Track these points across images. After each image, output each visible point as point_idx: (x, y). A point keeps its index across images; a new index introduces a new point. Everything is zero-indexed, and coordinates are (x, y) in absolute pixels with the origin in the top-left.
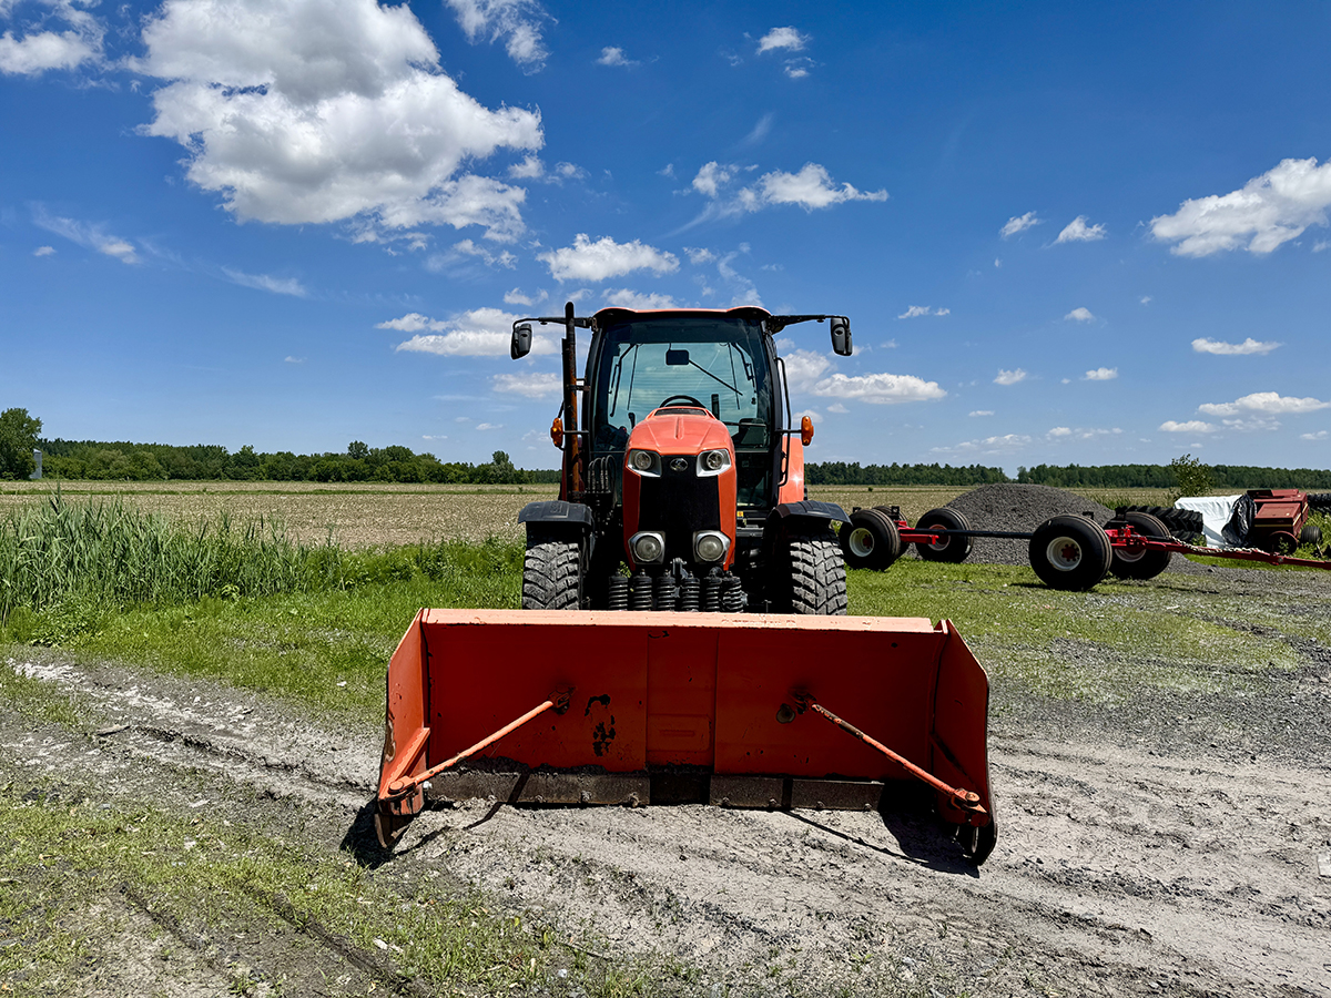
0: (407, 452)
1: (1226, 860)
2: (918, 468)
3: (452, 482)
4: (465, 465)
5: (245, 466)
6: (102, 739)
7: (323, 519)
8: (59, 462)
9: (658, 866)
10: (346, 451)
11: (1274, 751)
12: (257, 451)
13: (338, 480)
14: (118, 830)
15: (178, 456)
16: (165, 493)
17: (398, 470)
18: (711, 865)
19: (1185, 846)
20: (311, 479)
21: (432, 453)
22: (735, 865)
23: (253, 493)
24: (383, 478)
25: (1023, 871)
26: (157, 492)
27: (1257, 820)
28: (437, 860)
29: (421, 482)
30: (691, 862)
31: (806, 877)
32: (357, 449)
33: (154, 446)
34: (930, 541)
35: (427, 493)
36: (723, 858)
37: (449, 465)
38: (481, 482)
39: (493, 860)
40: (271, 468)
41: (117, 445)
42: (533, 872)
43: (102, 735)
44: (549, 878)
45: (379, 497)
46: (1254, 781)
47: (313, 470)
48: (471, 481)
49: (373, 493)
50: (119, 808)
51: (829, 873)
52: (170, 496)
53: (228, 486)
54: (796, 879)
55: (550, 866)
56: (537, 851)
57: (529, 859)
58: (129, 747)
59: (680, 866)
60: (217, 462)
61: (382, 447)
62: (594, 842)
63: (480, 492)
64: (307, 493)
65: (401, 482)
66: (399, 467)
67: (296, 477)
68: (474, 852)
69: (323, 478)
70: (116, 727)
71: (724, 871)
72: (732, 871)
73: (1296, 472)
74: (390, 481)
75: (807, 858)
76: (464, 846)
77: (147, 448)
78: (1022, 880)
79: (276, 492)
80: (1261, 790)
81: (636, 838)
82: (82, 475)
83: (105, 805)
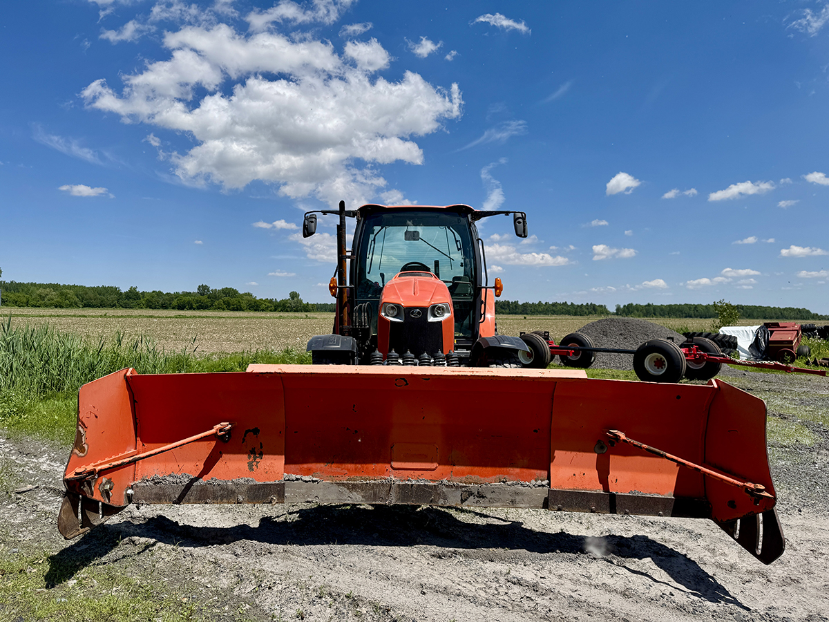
0: (235, 292)
1: (798, 592)
2: (555, 305)
3: (263, 310)
4: (271, 300)
5: (132, 299)
6: (19, 496)
7: (180, 334)
8: (12, 296)
9: (406, 599)
10: (196, 291)
11: (812, 505)
12: (140, 290)
13: (190, 309)
14: (21, 571)
15: (89, 293)
16: (80, 316)
17: (229, 303)
18: (444, 598)
19: (768, 580)
20: (173, 308)
21: (251, 292)
22: (460, 598)
23: (136, 317)
24: (219, 308)
25: (661, 602)
26: (74, 316)
27: (812, 559)
28: (249, 595)
29: (243, 310)
30: (429, 596)
31: (510, 608)
32: (203, 289)
33: (74, 286)
34: (568, 353)
35: (247, 318)
36: (452, 593)
37: (262, 300)
38: (282, 311)
39: (289, 595)
40: (148, 301)
41: (50, 286)
42: (317, 606)
43: (19, 493)
44: (329, 610)
45: (215, 320)
46: (804, 528)
47: (175, 303)
48: (275, 310)
49: (213, 317)
50: (24, 552)
51: (527, 604)
52: (82, 318)
53: (121, 312)
54: (504, 610)
55: (330, 600)
56: (320, 588)
57: (314, 595)
58: (36, 503)
59: (421, 599)
60: (115, 297)
61: (219, 288)
62: (360, 580)
63: (280, 317)
64: (170, 317)
65: (231, 310)
66: (229, 301)
67: (164, 307)
68: (275, 589)
69: (181, 308)
70: (29, 487)
71: (453, 603)
72: (458, 604)
73: (785, 309)
74: (224, 310)
75: (510, 592)
76: (268, 584)
77: (70, 287)
78: (661, 609)
79: (151, 317)
80: (810, 536)
81: (390, 577)
82: (27, 304)
83: (14, 550)
